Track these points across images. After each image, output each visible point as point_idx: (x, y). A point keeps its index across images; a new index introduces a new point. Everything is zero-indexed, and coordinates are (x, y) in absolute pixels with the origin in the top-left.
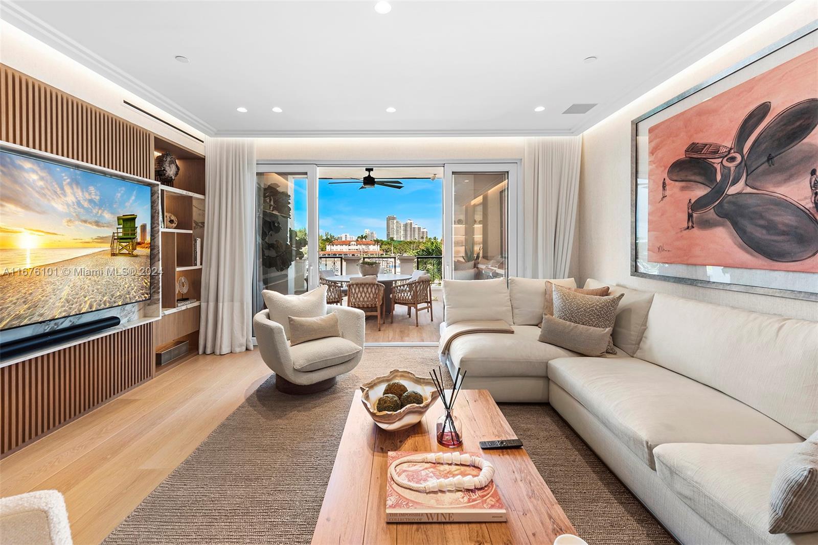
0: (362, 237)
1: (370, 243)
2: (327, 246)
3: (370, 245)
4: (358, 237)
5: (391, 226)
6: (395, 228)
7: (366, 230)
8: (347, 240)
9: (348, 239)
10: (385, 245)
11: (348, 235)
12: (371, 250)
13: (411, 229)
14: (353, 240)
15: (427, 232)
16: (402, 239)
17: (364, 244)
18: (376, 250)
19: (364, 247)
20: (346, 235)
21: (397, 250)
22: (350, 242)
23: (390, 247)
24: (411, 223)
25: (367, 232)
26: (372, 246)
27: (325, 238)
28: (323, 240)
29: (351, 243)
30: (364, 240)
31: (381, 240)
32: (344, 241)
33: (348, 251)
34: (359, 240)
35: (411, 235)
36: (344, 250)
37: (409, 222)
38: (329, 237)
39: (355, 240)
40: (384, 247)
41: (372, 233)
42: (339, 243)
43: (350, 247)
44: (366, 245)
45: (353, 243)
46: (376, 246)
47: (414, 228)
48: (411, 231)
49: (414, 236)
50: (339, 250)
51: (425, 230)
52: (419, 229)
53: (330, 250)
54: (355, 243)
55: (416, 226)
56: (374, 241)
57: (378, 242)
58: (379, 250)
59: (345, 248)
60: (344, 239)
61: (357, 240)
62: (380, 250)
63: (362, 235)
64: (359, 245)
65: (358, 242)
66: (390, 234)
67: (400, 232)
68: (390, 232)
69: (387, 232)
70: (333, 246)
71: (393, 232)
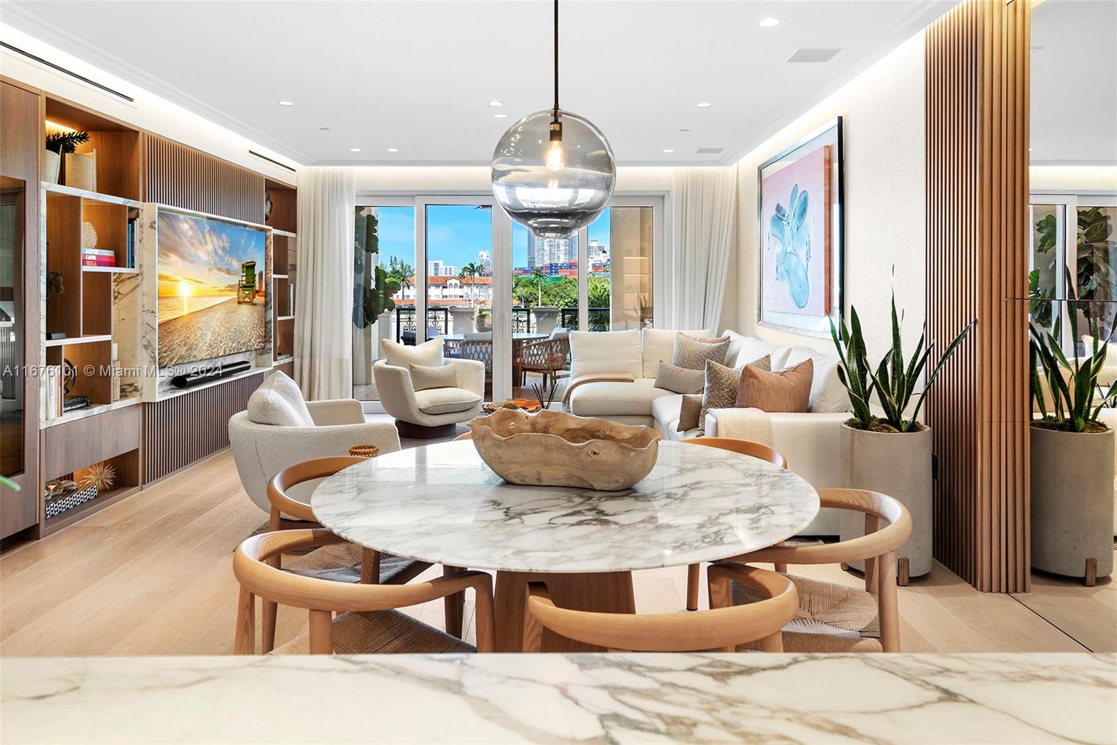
0: (472, 269)
4: (465, 269)
6: (547, 248)
7: (481, 253)
8: (440, 275)
9: (442, 274)
10: (525, 286)
11: (441, 263)
14: (453, 275)
17: (477, 285)
19: (476, 290)
20: (436, 265)
21: (551, 297)
22: (446, 279)
23: (534, 291)
25: (485, 257)
29: (449, 282)
30: (476, 274)
34: (465, 274)
38: (398, 267)
39: (457, 275)
40: (520, 291)
43: (446, 292)
44: (481, 286)
45: (453, 282)
54: (458, 282)
61: (462, 276)
63: (472, 265)
64: (465, 287)
65: (464, 281)
66: (536, 260)
67: (559, 257)
68: (536, 256)
69: (529, 255)
70: (408, 287)
71: (543, 255)
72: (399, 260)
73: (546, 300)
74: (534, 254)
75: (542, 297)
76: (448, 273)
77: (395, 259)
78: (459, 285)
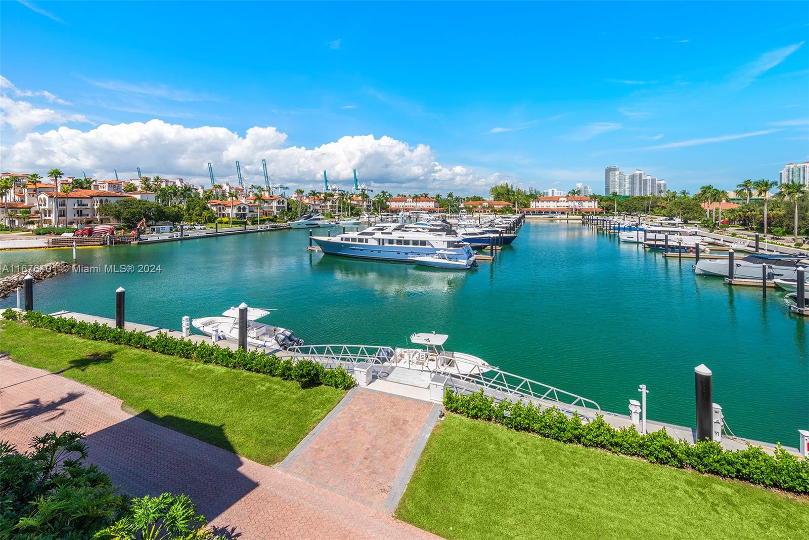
0: (574, 193)
1: (584, 199)
2: (531, 202)
3: (584, 201)
4: (570, 192)
5: (611, 179)
6: (617, 180)
9: (556, 195)
10: (606, 201)
11: (555, 190)
12: (587, 207)
13: (640, 180)
14: (562, 195)
15: (665, 184)
16: (627, 194)
17: (577, 201)
18: (593, 207)
19: (576, 204)
21: (623, 207)
22: (559, 198)
23: (612, 204)
24: (640, 175)
25: (580, 186)
26: (587, 202)
27: (528, 193)
28: (526, 196)
29: (560, 199)
30: (576, 195)
31: (599, 195)
32: (551, 197)
33: (556, 207)
34: (569, 195)
35: (640, 188)
36: (551, 207)
37: (638, 172)
38: (533, 192)
39: (565, 196)
40: (603, 204)
41: (586, 188)
42: (545, 199)
43: (559, 204)
44: (579, 201)
45: (563, 199)
46: (593, 202)
47: (646, 180)
48: (640, 184)
49: (645, 190)
50: (545, 207)
51: (663, 182)
52: (653, 181)
53: (534, 207)
54: (565, 199)
55: (649, 177)
56: (590, 196)
57: (595, 198)
58: (596, 207)
59: (552, 205)
60: (550, 195)
62: (598, 207)
63: (574, 191)
64: (570, 202)
65: (569, 199)
66: (611, 187)
67: (625, 185)
68: (610, 185)
69: (606, 184)
70: (538, 202)
71: (615, 184)
72: (533, 189)
73: (620, 208)
74: (609, 184)
75: (617, 207)
76: (559, 194)
77: (532, 188)
78: (566, 200)
